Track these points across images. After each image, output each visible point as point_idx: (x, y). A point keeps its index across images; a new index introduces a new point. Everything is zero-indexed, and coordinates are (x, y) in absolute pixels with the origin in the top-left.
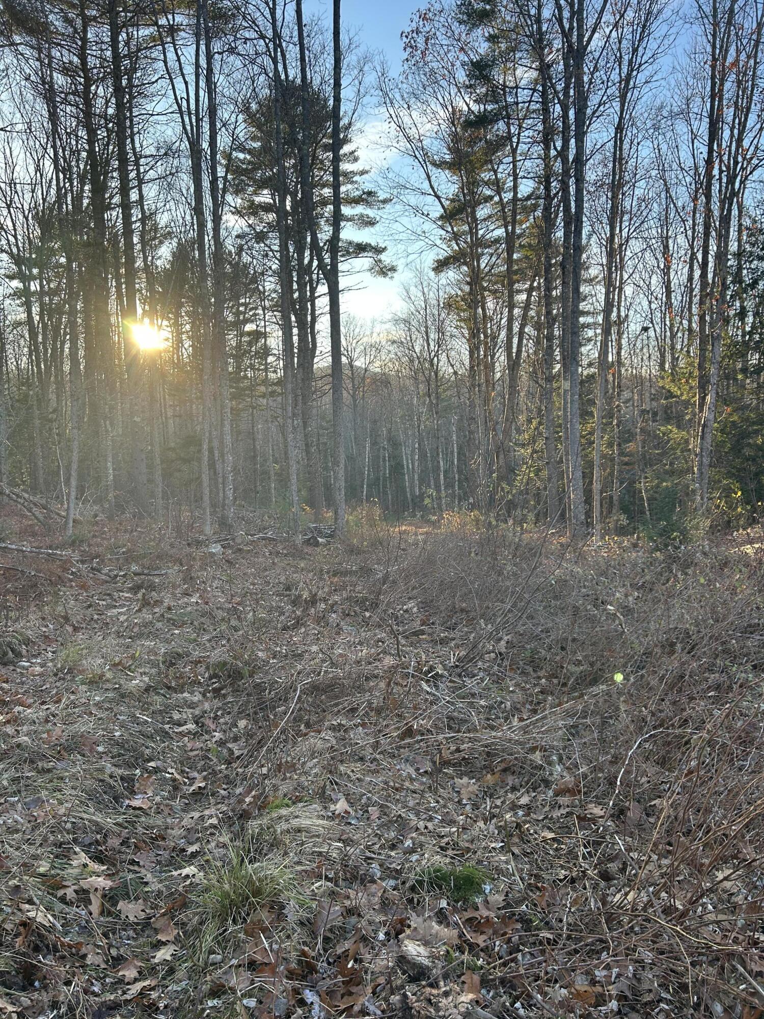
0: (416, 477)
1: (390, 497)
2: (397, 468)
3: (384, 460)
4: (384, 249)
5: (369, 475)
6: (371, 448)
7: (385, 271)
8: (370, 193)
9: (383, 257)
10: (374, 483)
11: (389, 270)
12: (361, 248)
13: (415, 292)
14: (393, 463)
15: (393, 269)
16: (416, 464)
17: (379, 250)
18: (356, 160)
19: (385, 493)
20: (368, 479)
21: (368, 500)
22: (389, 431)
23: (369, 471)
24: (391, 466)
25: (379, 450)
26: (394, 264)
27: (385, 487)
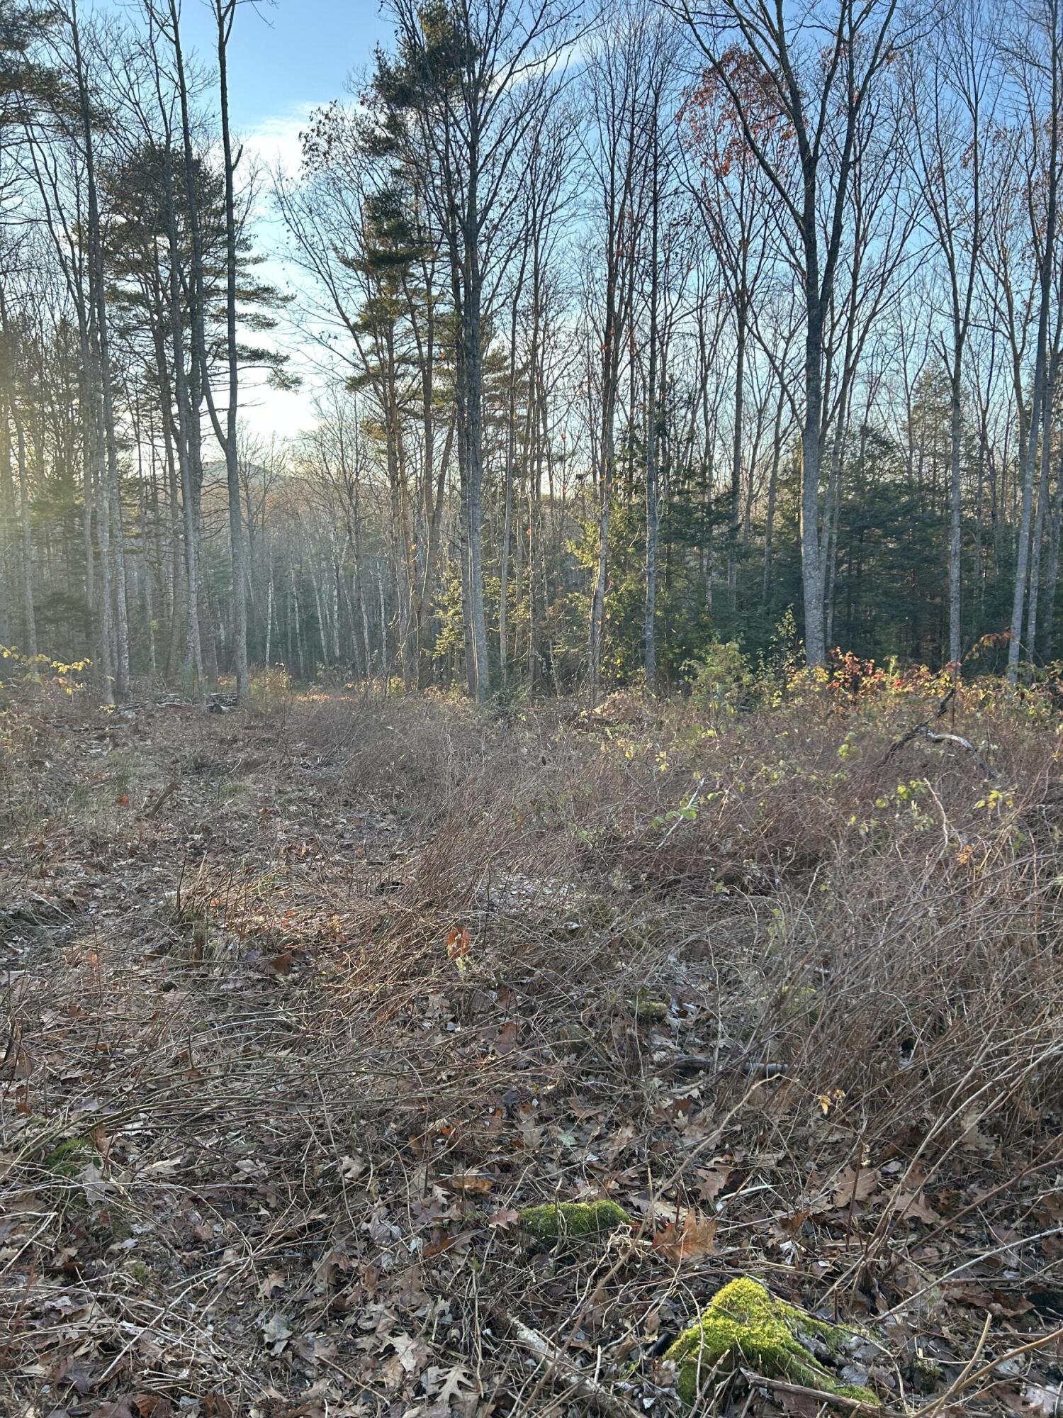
0: (336, 633)
1: (301, 659)
2: (310, 623)
3: (293, 609)
4: (286, 358)
5: (273, 629)
6: (275, 594)
7: (287, 383)
8: (266, 290)
9: (285, 367)
10: (281, 640)
11: (293, 382)
12: (257, 355)
13: (327, 406)
14: (304, 616)
15: (297, 381)
16: (336, 616)
17: (278, 359)
18: (248, 248)
19: (295, 653)
20: (272, 635)
21: (272, 664)
22: (299, 573)
23: (273, 624)
24: (302, 621)
25: (286, 596)
26: (298, 375)
27: (294, 645)
